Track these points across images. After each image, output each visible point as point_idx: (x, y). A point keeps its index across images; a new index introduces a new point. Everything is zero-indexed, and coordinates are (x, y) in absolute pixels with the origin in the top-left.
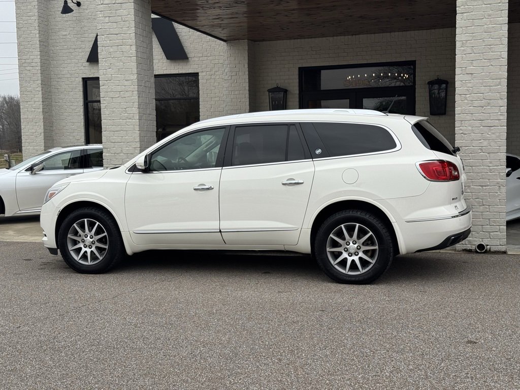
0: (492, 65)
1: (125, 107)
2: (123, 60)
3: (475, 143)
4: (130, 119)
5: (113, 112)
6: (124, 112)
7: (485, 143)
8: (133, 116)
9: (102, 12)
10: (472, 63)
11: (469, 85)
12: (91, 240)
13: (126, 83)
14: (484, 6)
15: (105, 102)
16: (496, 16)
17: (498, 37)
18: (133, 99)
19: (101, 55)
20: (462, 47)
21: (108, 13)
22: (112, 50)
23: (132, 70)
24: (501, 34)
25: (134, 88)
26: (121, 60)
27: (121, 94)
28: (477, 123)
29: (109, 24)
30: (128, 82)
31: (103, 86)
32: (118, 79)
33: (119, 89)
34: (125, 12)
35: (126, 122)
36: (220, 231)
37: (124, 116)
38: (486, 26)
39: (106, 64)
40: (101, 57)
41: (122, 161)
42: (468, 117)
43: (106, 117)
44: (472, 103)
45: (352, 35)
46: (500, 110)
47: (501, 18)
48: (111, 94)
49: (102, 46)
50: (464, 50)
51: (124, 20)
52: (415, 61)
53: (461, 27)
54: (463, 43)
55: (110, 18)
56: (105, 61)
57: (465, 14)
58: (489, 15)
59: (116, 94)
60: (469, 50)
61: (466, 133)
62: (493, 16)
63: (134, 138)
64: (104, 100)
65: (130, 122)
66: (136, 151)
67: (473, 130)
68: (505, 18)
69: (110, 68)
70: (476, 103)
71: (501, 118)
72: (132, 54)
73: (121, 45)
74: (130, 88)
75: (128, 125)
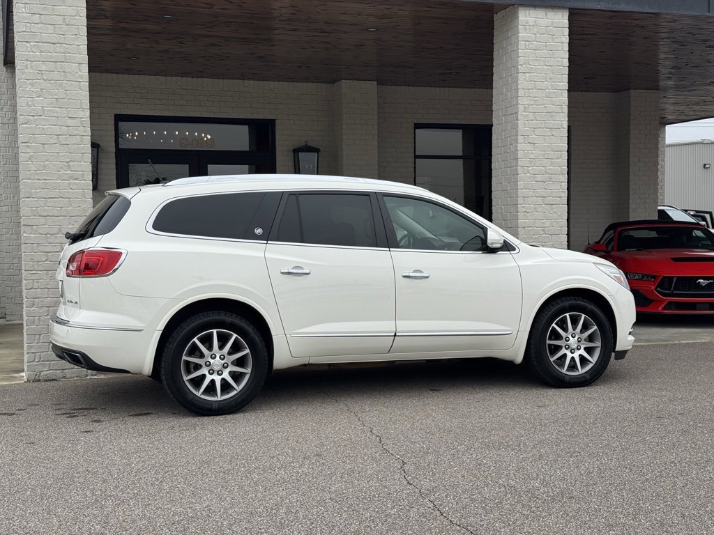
0: (553, 135)
1: (68, 160)
2: (64, 85)
3: (538, 223)
4: (77, 179)
5: (45, 167)
6: (66, 169)
7: (548, 224)
8: (83, 176)
9: (27, 5)
10: (534, 132)
11: (532, 156)
13: (70, 122)
14: (545, 67)
15: (29, 151)
16: (557, 80)
17: (559, 104)
19: (23, 73)
20: (524, 112)
21: (40, 8)
22: (44, 68)
23: (81, 102)
24: (561, 101)
25: (85, 131)
26: (61, 85)
28: (540, 200)
29: (40, 25)
30: (74, 121)
31: (26, 123)
32: (55, 115)
33: (57, 130)
34: (70, 11)
35: (69, 184)
37: (66, 174)
38: (547, 91)
39: (32, 89)
40: (23, 77)
42: (531, 193)
43: (30, 174)
44: (534, 178)
45: (193, 77)
46: (561, 186)
47: (562, 83)
48: (42, 139)
49: (26, 60)
50: (526, 116)
51: (67, 21)
52: (274, 120)
53: (523, 89)
54: (525, 108)
55: (42, 16)
56: (32, 85)
57: (527, 74)
58: (551, 79)
60: (531, 117)
61: (528, 211)
62: (554, 80)
63: (84, 210)
64: (28, 147)
67: (535, 208)
68: (564, 84)
69: (40, 96)
70: (539, 178)
71: (563, 195)
73: (63, 62)
74: (76, 130)
75: (71, 189)
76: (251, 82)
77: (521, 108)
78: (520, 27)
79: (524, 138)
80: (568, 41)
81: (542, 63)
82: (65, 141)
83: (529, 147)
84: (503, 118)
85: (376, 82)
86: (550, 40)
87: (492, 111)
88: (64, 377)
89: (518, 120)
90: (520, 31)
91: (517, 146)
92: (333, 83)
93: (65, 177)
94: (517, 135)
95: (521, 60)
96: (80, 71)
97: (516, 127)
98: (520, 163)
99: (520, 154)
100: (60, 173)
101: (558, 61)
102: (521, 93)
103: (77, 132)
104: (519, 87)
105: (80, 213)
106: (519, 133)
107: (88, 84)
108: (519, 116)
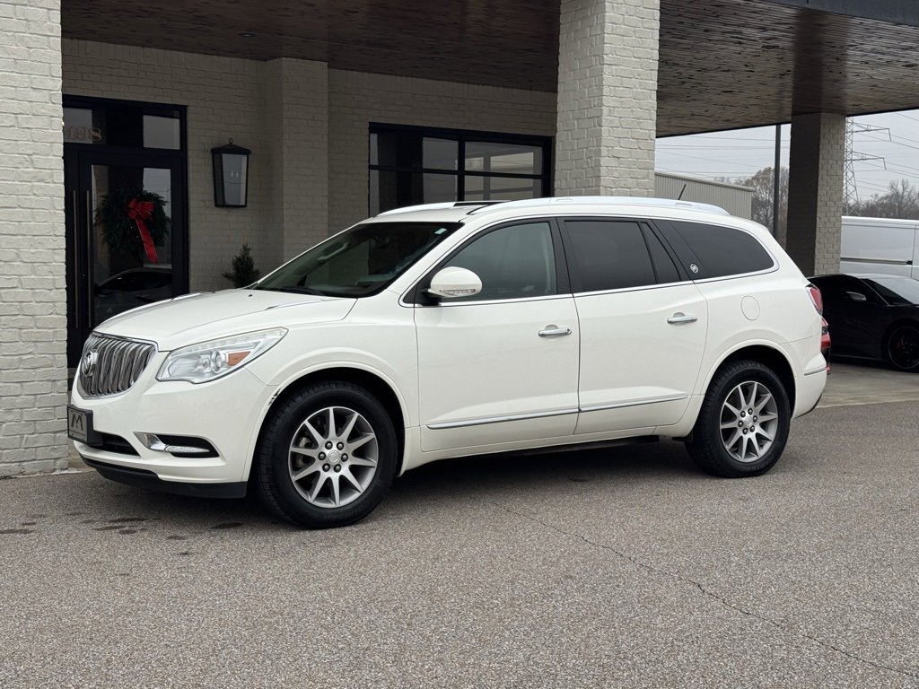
0: (640, 148)
1: (31, 152)
2: (27, 39)
4: (42, 180)
6: (26, 164)
8: (51, 176)
10: (619, 142)
11: (616, 174)
12: (341, 452)
13: (34, 95)
14: (633, 59)
16: (646, 77)
17: (646, 108)
18: (52, 135)
23: (49, 68)
24: (650, 105)
25: (56, 111)
27: (20, 119)
30: (39, 94)
32: (12, 83)
33: (14, 106)
35: (32, 187)
36: (580, 411)
37: (28, 173)
38: (635, 90)
41: (20, 281)
47: (651, 82)
50: (611, 121)
52: (186, 106)
53: (609, 86)
54: (610, 110)
57: (613, 67)
58: (639, 75)
59: (6, 118)
60: (617, 123)
62: (643, 77)
63: (53, 226)
65: (40, 187)
66: (56, 257)
68: (653, 83)
72: (51, 31)
73: (25, 5)
74: (43, 108)
75: (35, 194)
76: (154, 51)
77: (605, 111)
78: (607, 4)
79: (609, 150)
80: (658, 27)
81: (630, 54)
82: (27, 123)
83: (613, 162)
84: (576, 122)
85: (326, 64)
86: (640, 25)
87: (557, 113)
88: (22, 473)
89: (602, 126)
90: (607, 10)
91: (599, 160)
92: (266, 60)
93: (26, 177)
94: (599, 146)
95: (607, 48)
96: (49, 19)
97: (598, 137)
98: (602, 183)
99: (603, 170)
100: (19, 170)
101: (649, 52)
102: (606, 90)
103: (43, 111)
104: (604, 83)
105: (47, 231)
106: (604, 143)
107: (60, 39)
108: (603, 120)
